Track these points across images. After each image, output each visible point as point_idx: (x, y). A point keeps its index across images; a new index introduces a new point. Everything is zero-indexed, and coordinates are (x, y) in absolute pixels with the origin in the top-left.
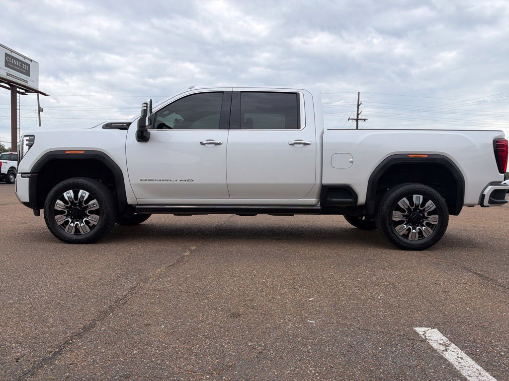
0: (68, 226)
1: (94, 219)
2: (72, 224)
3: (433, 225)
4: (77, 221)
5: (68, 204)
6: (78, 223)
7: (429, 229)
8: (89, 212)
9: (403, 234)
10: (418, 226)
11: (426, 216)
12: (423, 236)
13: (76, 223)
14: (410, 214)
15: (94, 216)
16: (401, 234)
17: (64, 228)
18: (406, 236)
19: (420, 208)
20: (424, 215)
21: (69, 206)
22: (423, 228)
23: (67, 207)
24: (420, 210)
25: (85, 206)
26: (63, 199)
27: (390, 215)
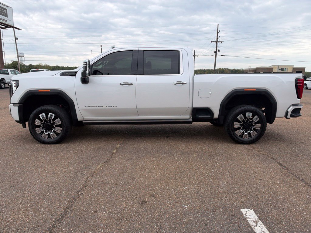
0: (44, 134)
1: (59, 130)
2: (46, 133)
3: (257, 130)
4: (49, 131)
5: (42, 121)
6: (49, 132)
7: (255, 132)
8: (55, 126)
9: (240, 135)
10: (248, 130)
11: (253, 124)
12: (251, 136)
13: (48, 132)
14: (244, 124)
15: (59, 128)
16: (238, 135)
17: (41, 135)
18: (241, 136)
19: (250, 120)
20: (252, 124)
21: (43, 122)
22: (251, 131)
23: (42, 123)
24: (250, 121)
25: (53, 122)
26: (39, 119)
27: (233, 125)
